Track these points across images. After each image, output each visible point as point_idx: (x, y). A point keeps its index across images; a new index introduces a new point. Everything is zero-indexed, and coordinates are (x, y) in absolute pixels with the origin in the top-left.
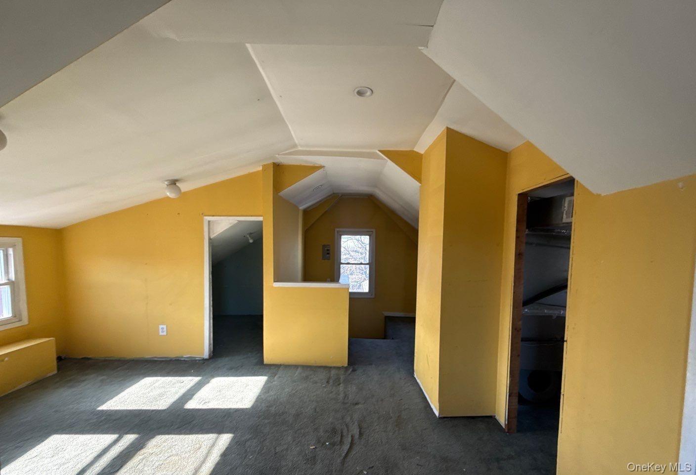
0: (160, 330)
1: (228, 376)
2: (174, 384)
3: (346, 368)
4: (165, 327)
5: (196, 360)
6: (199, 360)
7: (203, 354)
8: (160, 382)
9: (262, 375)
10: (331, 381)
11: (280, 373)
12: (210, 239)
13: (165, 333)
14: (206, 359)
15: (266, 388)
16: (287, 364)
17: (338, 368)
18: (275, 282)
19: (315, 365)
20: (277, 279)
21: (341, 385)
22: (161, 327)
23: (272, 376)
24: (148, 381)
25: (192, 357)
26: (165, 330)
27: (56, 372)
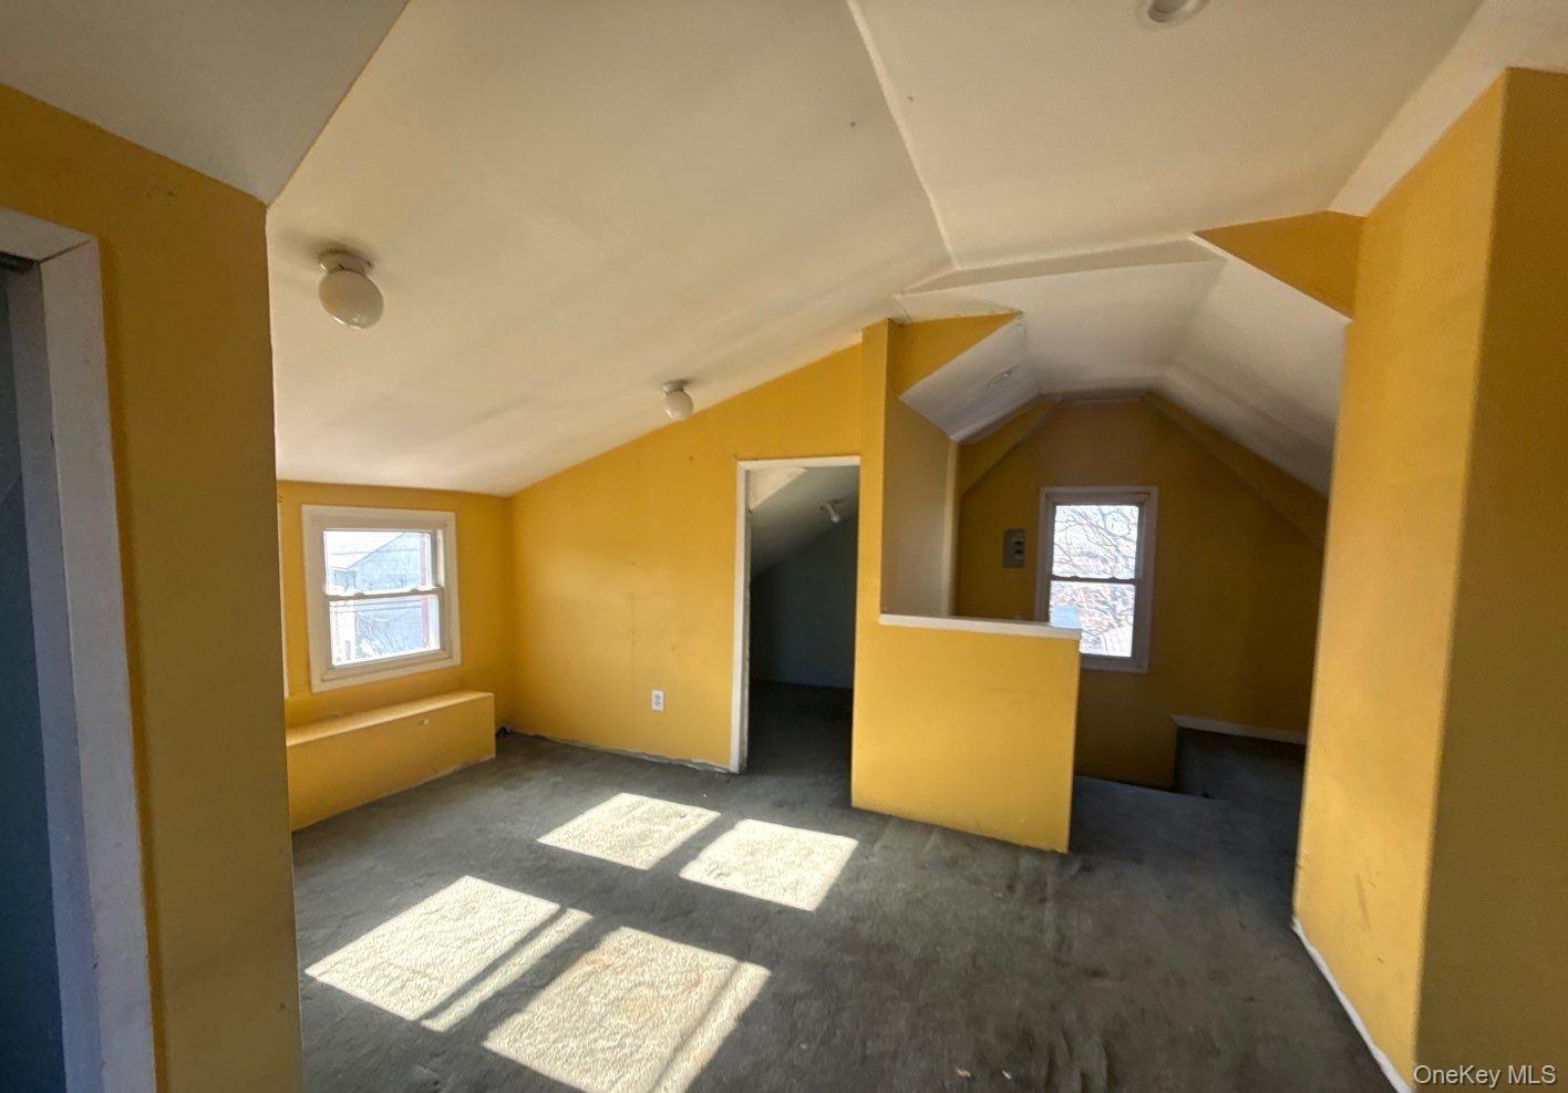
0: (654, 700)
1: (771, 820)
2: (667, 817)
3: (1062, 856)
4: (661, 694)
5: (715, 773)
6: (720, 773)
7: (728, 763)
8: (644, 808)
9: (846, 834)
10: (1020, 887)
11: (889, 835)
12: (748, 511)
13: (660, 708)
14: (734, 774)
15: (853, 871)
16: (905, 816)
17: (1040, 853)
18: (883, 612)
19: (977, 832)
20: (889, 606)
21: (1049, 905)
22: (655, 693)
23: (867, 842)
24: (624, 800)
25: (708, 765)
26: (661, 701)
27: (494, 755)
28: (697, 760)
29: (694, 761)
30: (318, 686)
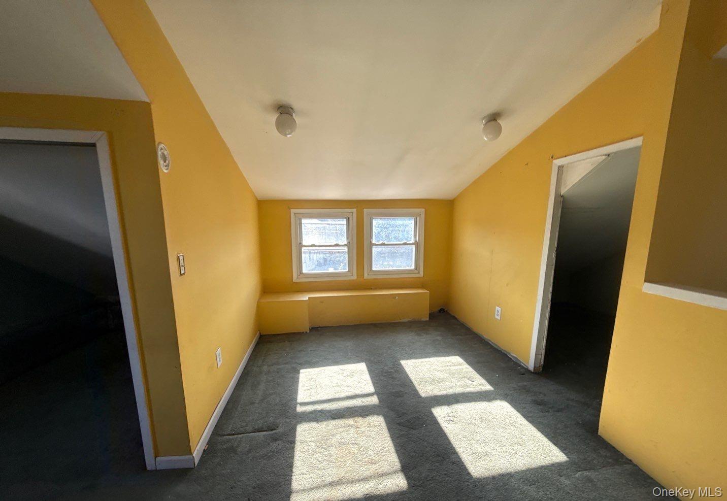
0: (496, 312)
2: (463, 377)
4: (499, 309)
6: (523, 367)
7: (528, 363)
12: (558, 196)
13: (499, 318)
14: (529, 371)
22: (497, 308)
25: (517, 359)
26: (499, 314)
27: (428, 319)
28: (513, 354)
29: (511, 354)
30: (366, 276)
